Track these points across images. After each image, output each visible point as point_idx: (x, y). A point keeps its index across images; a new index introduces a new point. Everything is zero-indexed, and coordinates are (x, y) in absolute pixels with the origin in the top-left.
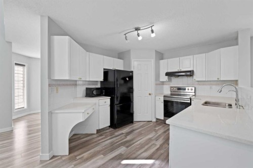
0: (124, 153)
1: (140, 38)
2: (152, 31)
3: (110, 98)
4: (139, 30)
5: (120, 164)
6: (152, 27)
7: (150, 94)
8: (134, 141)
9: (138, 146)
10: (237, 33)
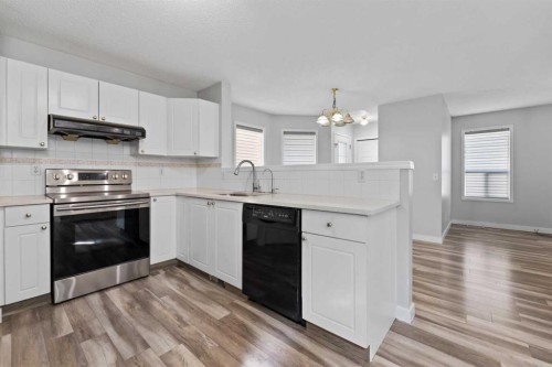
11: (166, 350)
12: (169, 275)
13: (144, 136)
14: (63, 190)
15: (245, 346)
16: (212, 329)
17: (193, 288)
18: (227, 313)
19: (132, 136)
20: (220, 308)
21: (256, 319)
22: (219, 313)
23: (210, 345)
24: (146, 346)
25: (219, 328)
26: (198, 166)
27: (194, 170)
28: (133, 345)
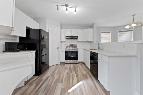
0: (64, 87)
1: (67, 12)
2: (75, 11)
3: (35, 51)
4: (68, 6)
5: (69, 93)
6: (75, 8)
7: (57, 48)
8: (61, 78)
9: (67, 79)
10: (93, 24)
11: (73, 74)
12: (81, 65)
13: (78, 38)
14: (68, 47)
15: (84, 79)
16: (81, 74)
17: (83, 68)
18: (86, 73)
19: (76, 38)
20: (85, 72)
21: (90, 76)
22: (84, 73)
23: (79, 76)
24: (71, 72)
25: (82, 75)
26: (90, 43)
27: (89, 44)
28: (70, 71)
